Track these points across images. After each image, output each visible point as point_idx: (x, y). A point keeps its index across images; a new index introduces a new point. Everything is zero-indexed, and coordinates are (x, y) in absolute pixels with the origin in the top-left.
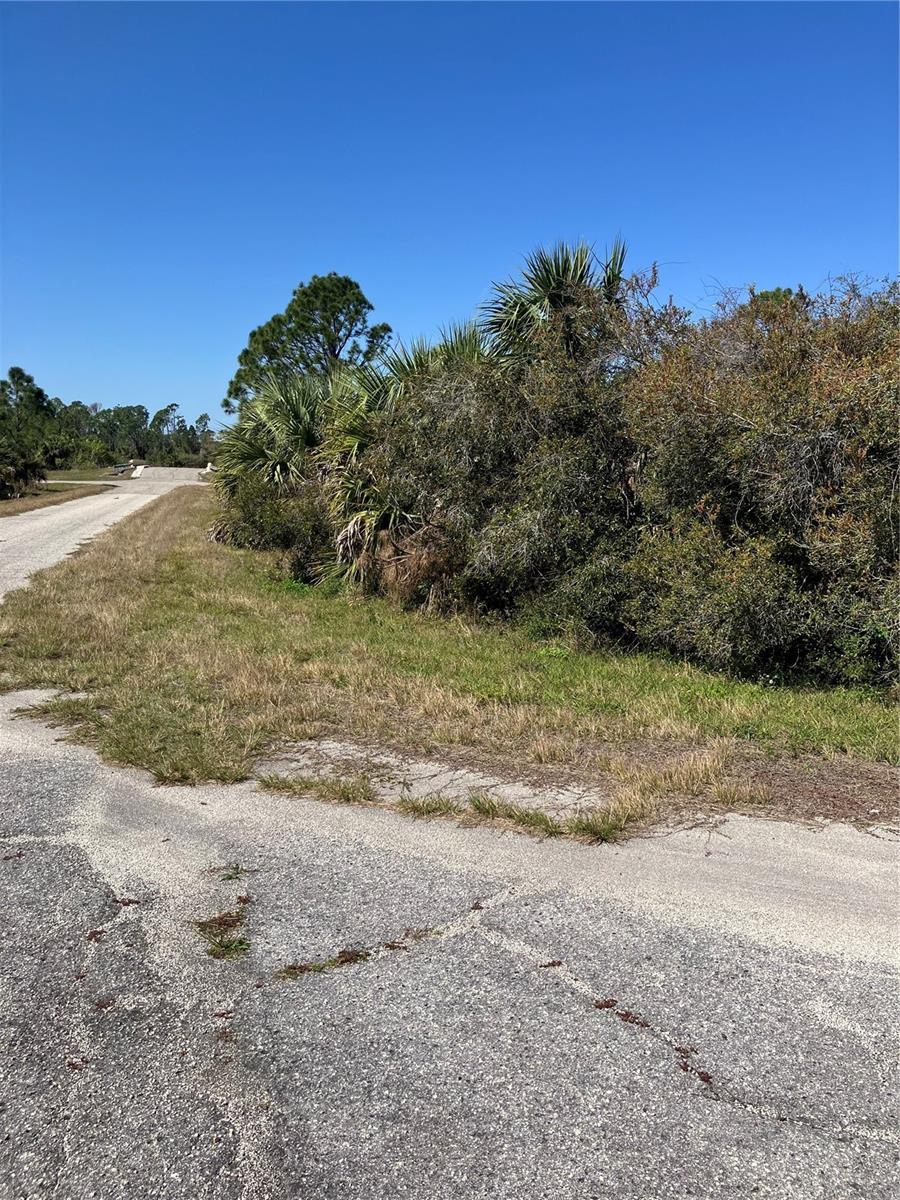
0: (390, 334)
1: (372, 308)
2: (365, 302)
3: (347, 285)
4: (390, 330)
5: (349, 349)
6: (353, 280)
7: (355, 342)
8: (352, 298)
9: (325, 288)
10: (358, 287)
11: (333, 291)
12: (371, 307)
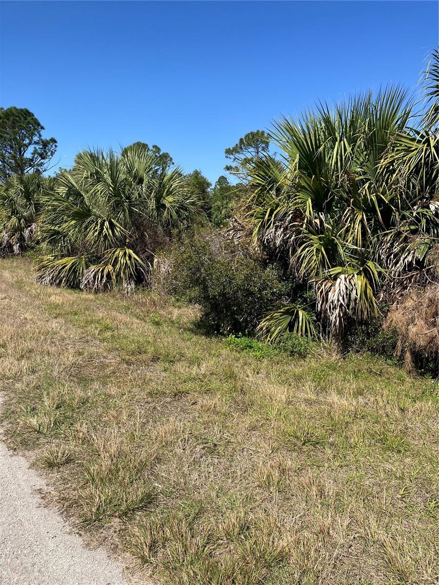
0: (56, 144)
1: (44, 129)
2: (39, 124)
3: (26, 114)
4: (55, 142)
5: (32, 152)
6: (30, 111)
7: (35, 148)
8: (32, 122)
9: (13, 114)
10: (33, 115)
11: (18, 117)
12: (42, 128)
